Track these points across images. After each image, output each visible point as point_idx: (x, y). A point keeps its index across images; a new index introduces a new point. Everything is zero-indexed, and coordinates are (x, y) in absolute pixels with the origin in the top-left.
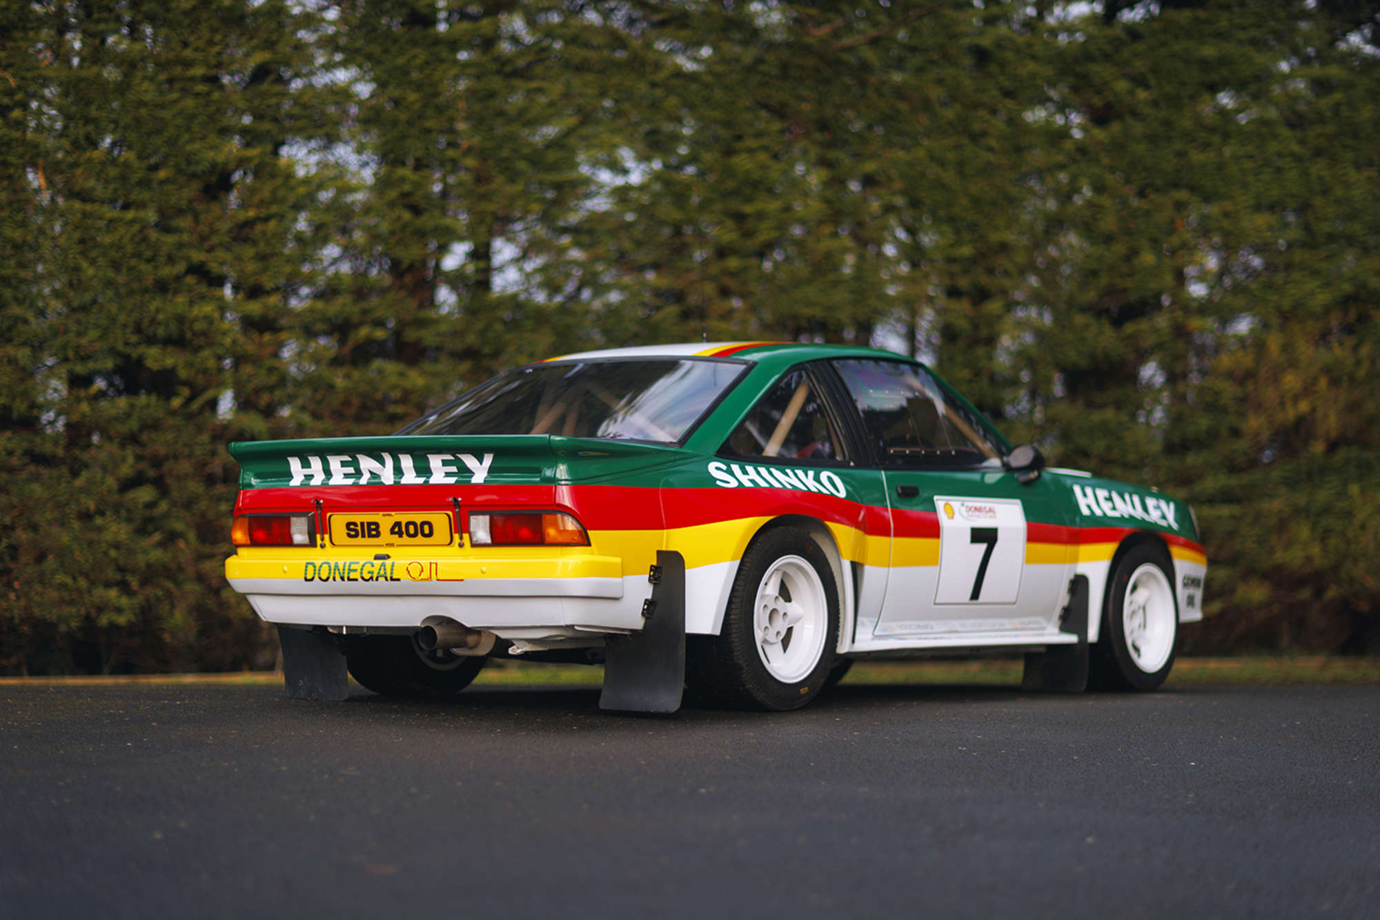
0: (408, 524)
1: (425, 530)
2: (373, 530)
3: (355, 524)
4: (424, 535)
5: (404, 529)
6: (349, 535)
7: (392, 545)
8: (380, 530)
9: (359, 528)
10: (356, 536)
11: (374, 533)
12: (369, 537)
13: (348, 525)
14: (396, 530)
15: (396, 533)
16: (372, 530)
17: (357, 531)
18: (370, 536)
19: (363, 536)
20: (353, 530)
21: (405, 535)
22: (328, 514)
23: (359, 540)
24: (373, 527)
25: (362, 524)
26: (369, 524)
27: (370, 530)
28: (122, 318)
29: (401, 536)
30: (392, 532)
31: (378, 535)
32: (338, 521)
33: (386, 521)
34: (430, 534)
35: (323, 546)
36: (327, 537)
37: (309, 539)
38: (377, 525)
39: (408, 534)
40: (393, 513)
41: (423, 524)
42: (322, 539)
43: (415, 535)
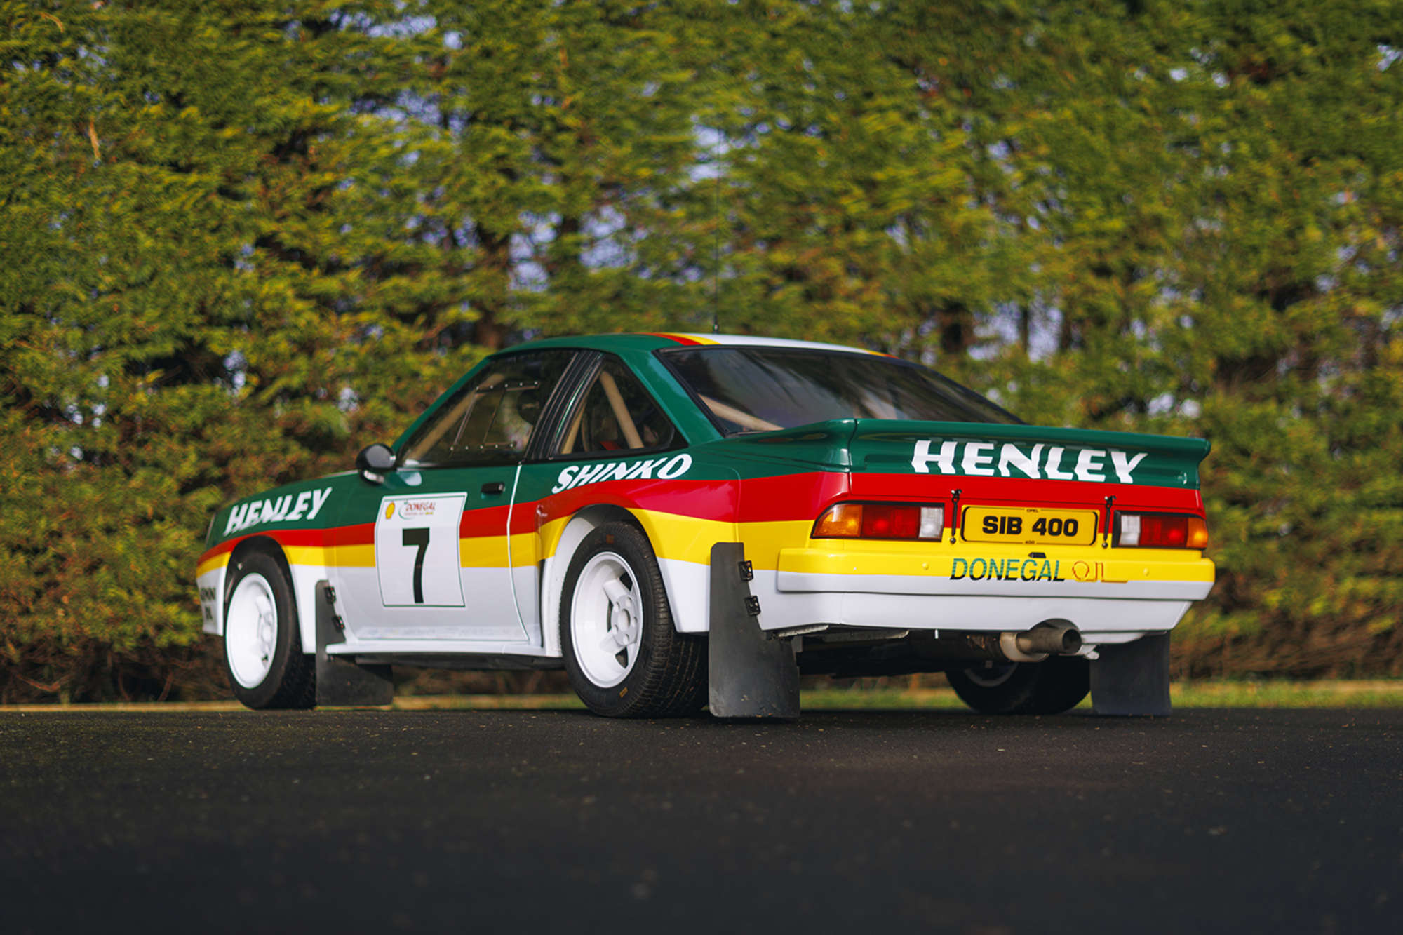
0: (1052, 521)
1: (1068, 529)
2: (1015, 526)
3: (995, 519)
4: (1067, 533)
5: (1047, 527)
6: (985, 530)
7: (1032, 543)
8: (1022, 526)
9: (998, 524)
10: (995, 531)
11: (1014, 529)
12: (1008, 533)
13: (986, 520)
14: (1039, 527)
15: (1038, 530)
16: (1013, 526)
17: (995, 527)
18: (1010, 532)
19: (1002, 532)
20: (990, 526)
21: (1047, 533)
22: (964, 507)
23: (997, 536)
24: (1015, 522)
25: (1003, 519)
26: (1011, 519)
27: (1011, 525)
28: (183, 296)
29: (1043, 533)
30: (1035, 529)
31: (1019, 531)
32: (975, 515)
33: (1029, 516)
34: (1074, 533)
35: (953, 541)
36: (958, 531)
37: (938, 533)
38: (1019, 520)
39: (1052, 533)
40: (1039, 509)
41: (1068, 521)
42: (953, 533)
43: (1058, 533)
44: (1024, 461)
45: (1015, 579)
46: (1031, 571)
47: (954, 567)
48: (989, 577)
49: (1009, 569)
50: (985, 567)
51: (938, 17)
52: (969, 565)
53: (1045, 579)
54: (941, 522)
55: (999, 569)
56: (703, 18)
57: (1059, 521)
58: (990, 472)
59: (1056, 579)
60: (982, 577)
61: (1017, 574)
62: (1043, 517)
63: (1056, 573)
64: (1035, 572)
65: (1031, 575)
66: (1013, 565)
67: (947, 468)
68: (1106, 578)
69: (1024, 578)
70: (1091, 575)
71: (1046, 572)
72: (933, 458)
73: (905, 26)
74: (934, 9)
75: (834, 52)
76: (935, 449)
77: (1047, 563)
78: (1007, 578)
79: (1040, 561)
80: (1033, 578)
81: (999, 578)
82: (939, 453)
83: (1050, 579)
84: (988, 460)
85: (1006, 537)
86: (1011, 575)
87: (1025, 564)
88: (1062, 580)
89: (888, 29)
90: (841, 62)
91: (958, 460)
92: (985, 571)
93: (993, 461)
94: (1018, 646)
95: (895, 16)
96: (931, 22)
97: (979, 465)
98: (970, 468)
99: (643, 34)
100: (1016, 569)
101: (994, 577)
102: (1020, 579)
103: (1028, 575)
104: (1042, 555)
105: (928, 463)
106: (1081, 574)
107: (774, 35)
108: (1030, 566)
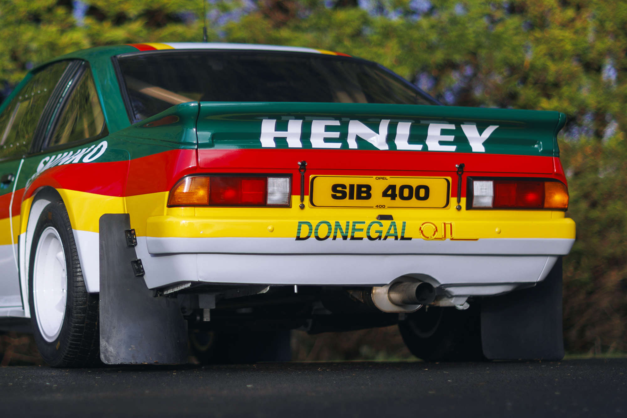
0: (402, 188)
1: (420, 194)
2: (364, 192)
3: (344, 186)
4: (418, 198)
5: (397, 192)
6: (334, 197)
7: (383, 207)
8: (372, 192)
9: (347, 190)
10: (344, 197)
11: (364, 195)
12: (357, 198)
13: (334, 188)
14: (390, 193)
15: (388, 196)
16: (362, 193)
17: (344, 193)
18: (359, 197)
19: (351, 197)
20: (339, 193)
21: (398, 198)
22: (311, 177)
23: (347, 202)
24: (364, 189)
25: (352, 186)
26: (360, 187)
27: (359, 192)
29: (394, 199)
30: (385, 194)
31: (369, 197)
32: (323, 184)
33: (378, 184)
34: (426, 197)
35: (302, 207)
36: (307, 198)
37: (286, 200)
38: (369, 188)
39: (402, 197)
40: (388, 177)
41: (419, 188)
42: (302, 200)
43: (409, 198)
44: (373, 136)
45: (361, 239)
46: (377, 232)
47: (299, 229)
48: (335, 238)
49: (354, 230)
50: (330, 229)
52: (314, 228)
53: (391, 239)
54: (288, 190)
55: (344, 231)
57: (410, 188)
58: (338, 146)
59: (403, 238)
60: (327, 237)
61: (363, 234)
62: (392, 184)
63: (403, 233)
64: (381, 232)
65: (378, 234)
66: (358, 226)
67: (294, 142)
68: (454, 236)
69: (370, 238)
70: (440, 234)
71: (392, 232)
72: (281, 134)
76: (282, 126)
77: (394, 224)
78: (353, 238)
79: (386, 223)
80: (380, 237)
81: (345, 238)
82: (287, 131)
83: (396, 238)
84: (336, 135)
85: (356, 202)
86: (357, 235)
87: (370, 226)
88: (410, 239)
91: (306, 136)
92: (330, 232)
93: (341, 135)
94: (390, 299)
97: (326, 140)
98: (317, 143)
100: (361, 230)
101: (339, 236)
102: (366, 238)
103: (374, 235)
104: (389, 217)
105: (276, 139)
106: (427, 233)
108: (376, 227)
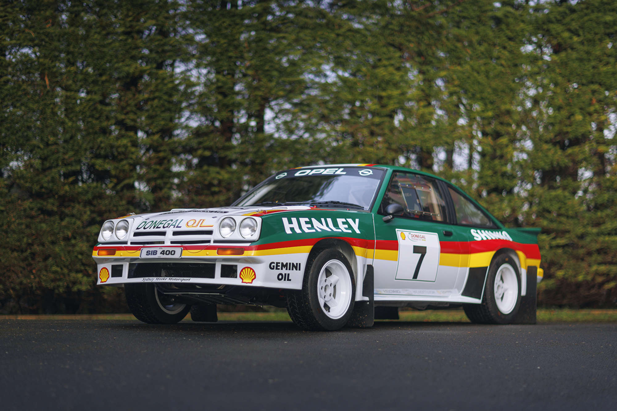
51: (409, 26)
56: (307, 28)
73: (396, 31)
74: (408, 23)
75: (364, 42)
89: (387, 32)
90: (367, 46)
95: (390, 27)
96: (405, 29)
99: (281, 35)
107: (338, 35)
